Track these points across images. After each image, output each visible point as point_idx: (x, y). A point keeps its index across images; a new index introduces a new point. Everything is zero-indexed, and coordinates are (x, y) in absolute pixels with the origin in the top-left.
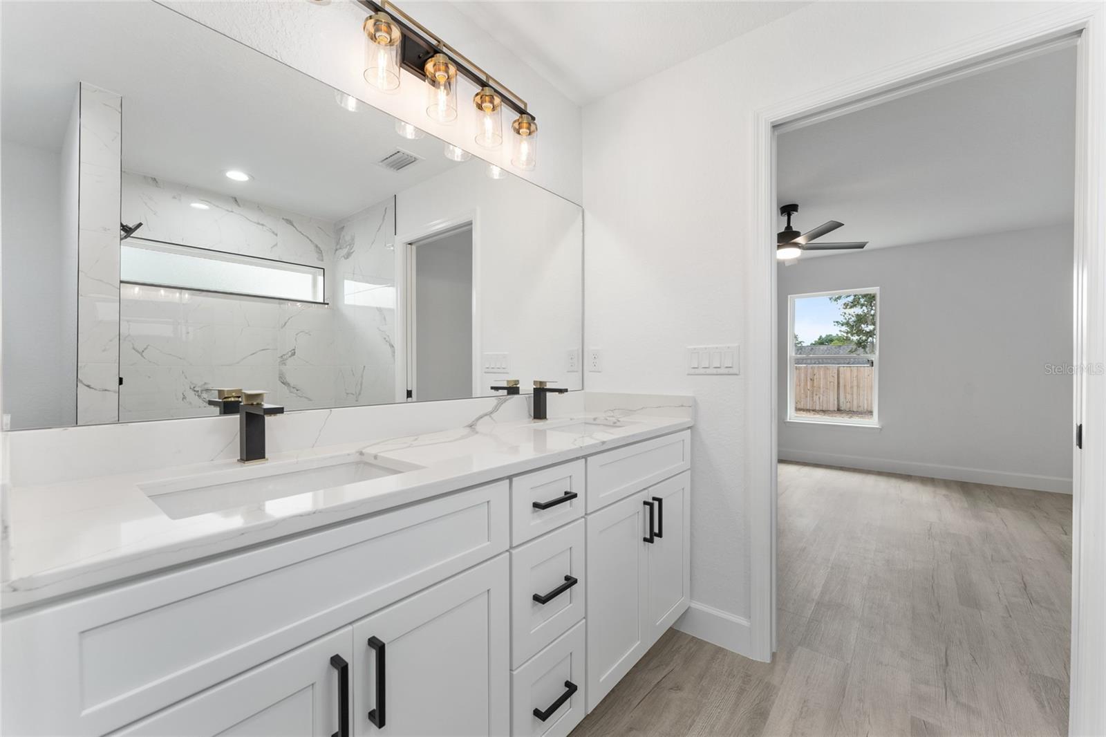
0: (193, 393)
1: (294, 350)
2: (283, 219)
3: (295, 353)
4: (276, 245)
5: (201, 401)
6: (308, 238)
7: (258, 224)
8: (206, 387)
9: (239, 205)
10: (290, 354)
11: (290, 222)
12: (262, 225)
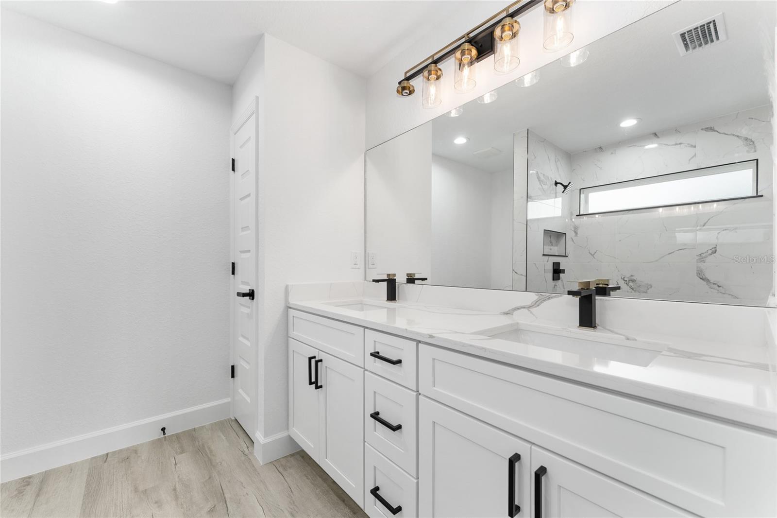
0: (624, 281)
1: (715, 248)
2: (702, 129)
3: (716, 251)
4: (695, 155)
5: (628, 287)
6: (734, 135)
7: (676, 144)
8: (633, 278)
9: (658, 137)
10: (710, 252)
11: (712, 129)
12: (680, 144)
